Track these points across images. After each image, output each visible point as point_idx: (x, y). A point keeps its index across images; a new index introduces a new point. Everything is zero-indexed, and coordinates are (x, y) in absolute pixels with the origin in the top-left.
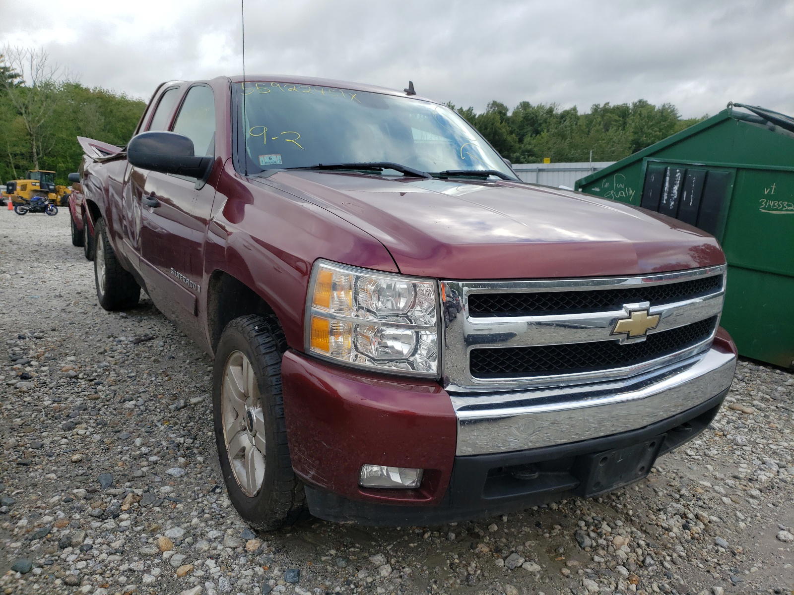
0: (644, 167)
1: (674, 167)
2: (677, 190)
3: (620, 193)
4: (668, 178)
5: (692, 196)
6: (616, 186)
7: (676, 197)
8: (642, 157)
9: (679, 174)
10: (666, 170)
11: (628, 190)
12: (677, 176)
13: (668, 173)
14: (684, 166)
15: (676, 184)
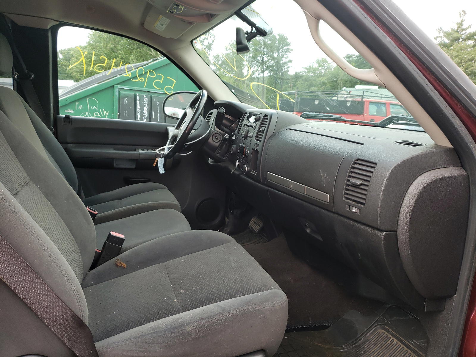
0: (117, 93)
1: (141, 94)
2: (147, 111)
3: (95, 114)
4: (138, 102)
5: (158, 114)
6: (90, 108)
7: (147, 116)
8: (113, 84)
9: (146, 99)
10: (135, 96)
11: (103, 112)
12: (145, 100)
13: (138, 98)
14: (150, 94)
15: (145, 106)
